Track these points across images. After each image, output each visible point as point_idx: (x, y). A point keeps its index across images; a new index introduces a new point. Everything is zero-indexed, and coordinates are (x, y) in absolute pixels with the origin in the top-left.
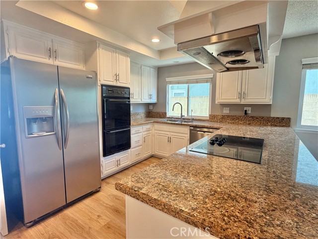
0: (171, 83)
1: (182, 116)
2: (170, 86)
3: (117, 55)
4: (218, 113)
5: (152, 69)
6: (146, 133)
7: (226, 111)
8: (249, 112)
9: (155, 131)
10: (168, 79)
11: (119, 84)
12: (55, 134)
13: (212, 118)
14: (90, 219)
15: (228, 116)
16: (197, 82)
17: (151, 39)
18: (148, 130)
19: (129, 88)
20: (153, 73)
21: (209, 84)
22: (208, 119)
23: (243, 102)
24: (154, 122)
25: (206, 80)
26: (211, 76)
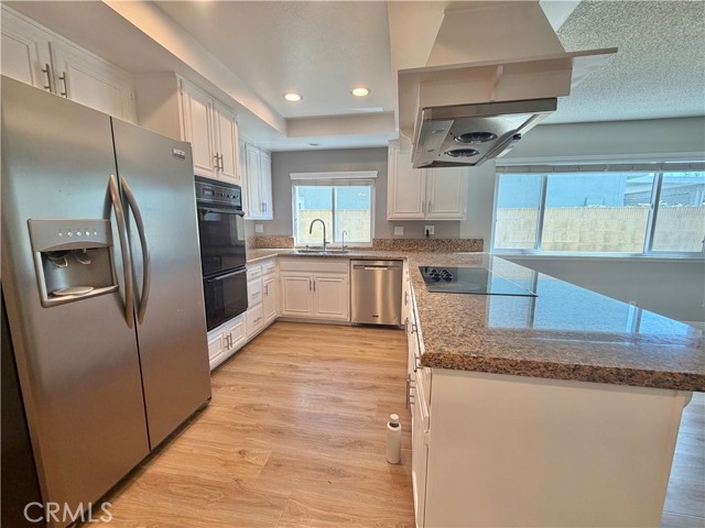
0: (300, 183)
1: (325, 243)
2: (297, 187)
3: (216, 113)
4: (387, 236)
5: (263, 154)
6: (266, 277)
7: (399, 232)
8: (431, 233)
9: (283, 273)
10: (294, 176)
11: (222, 178)
12: (117, 289)
13: (378, 243)
14: (226, 464)
15: (402, 240)
16: (350, 184)
17: (284, 95)
18: (271, 271)
19: (239, 188)
20: (266, 161)
21: (369, 188)
22: (371, 245)
23: (430, 217)
24: (279, 256)
25: (366, 182)
26: (374, 174)
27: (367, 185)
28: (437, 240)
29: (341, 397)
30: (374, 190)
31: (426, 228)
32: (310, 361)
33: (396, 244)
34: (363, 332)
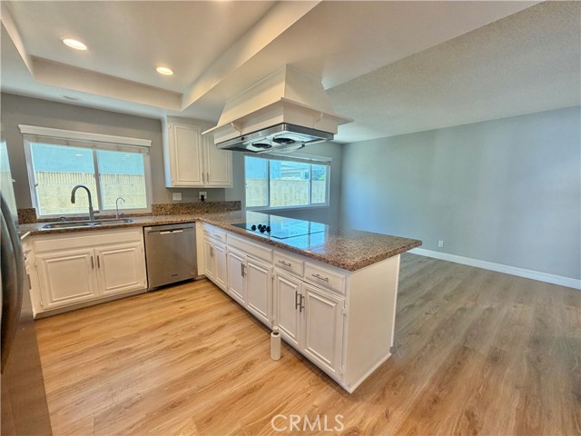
0: (40, 139)
1: (92, 212)
4: (164, 200)
7: (177, 198)
8: (205, 198)
13: (157, 209)
15: (181, 205)
21: (142, 155)
22: (151, 211)
23: (208, 185)
25: (139, 149)
26: (148, 143)
27: (140, 152)
28: (210, 203)
29: (203, 346)
30: (148, 158)
31: (201, 193)
32: (138, 337)
33: (175, 208)
34: (166, 293)
